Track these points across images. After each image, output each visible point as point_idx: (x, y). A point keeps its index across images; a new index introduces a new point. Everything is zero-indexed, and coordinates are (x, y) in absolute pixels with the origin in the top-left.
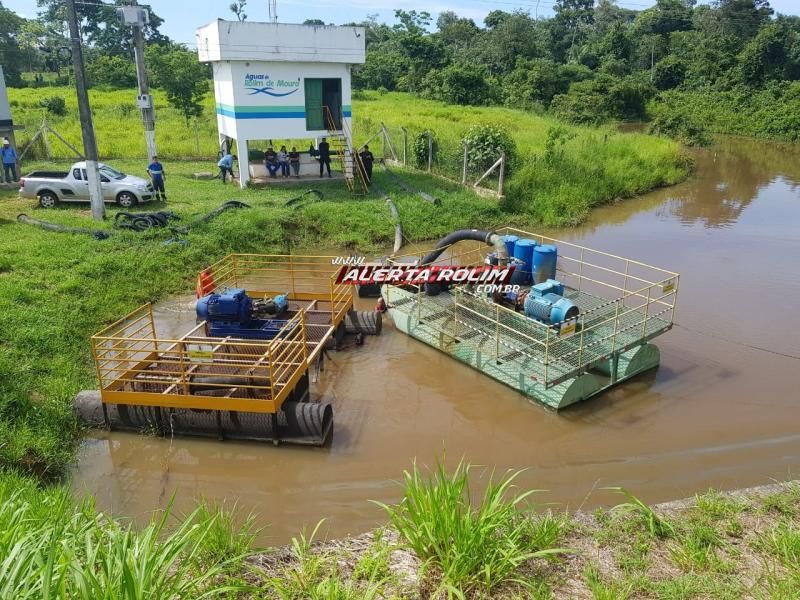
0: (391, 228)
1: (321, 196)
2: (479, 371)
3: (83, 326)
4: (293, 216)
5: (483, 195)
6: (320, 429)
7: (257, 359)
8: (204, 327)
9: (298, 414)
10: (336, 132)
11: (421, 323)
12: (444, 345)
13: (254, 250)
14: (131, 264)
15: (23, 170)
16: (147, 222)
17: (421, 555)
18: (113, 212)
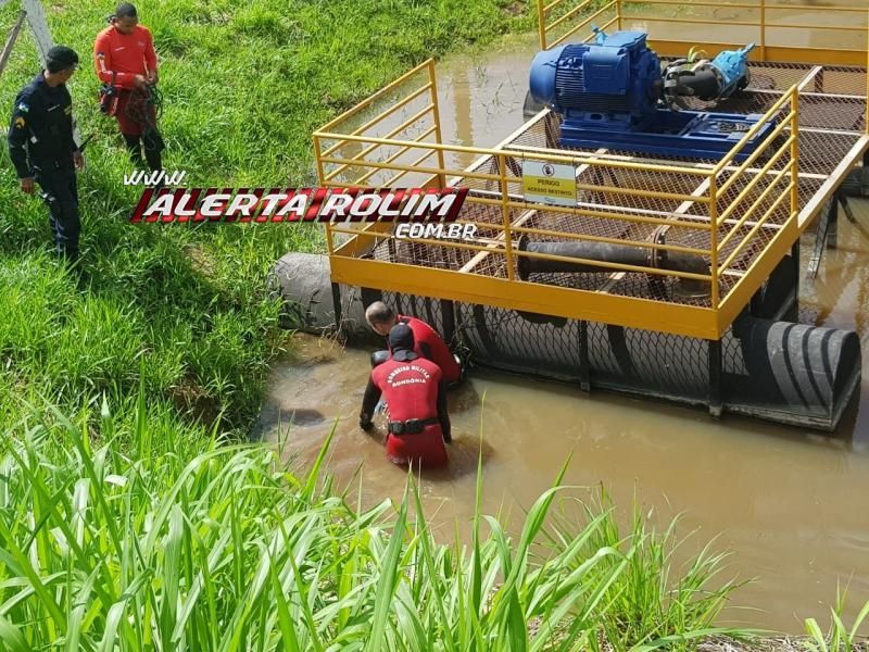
3: (287, 110)
6: (828, 393)
7: (673, 205)
8: (542, 124)
9: (774, 347)
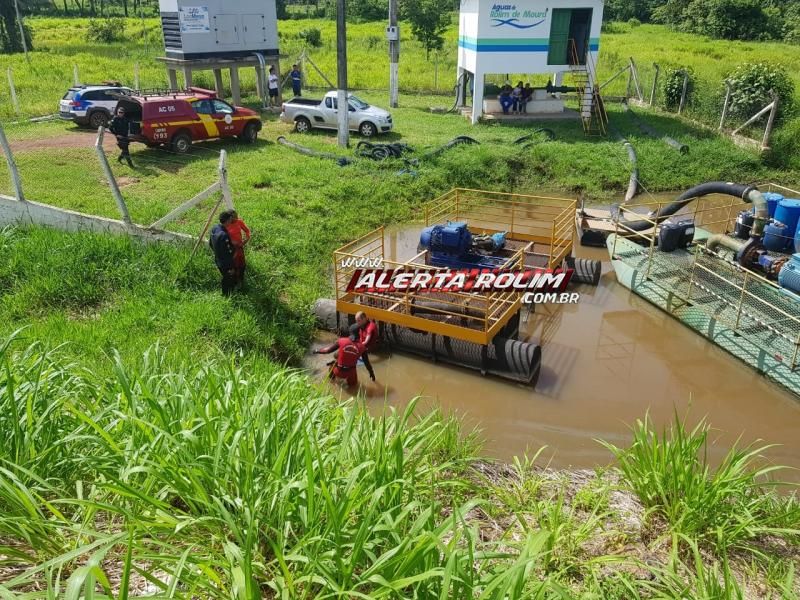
0: (626, 174)
1: (552, 136)
2: (710, 340)
4: (520, 155)
5: (742, 145)
6: (527, 369)
8: (424, 255)
9: (508, 349)
10: (578, 67)
11: (649, 279)
12: (672, 307)
13: (477, 187)
14: (367, 191)
15: (284, 96)
16: (384, 151)
17: (645, 502)
18: (355, 141)
